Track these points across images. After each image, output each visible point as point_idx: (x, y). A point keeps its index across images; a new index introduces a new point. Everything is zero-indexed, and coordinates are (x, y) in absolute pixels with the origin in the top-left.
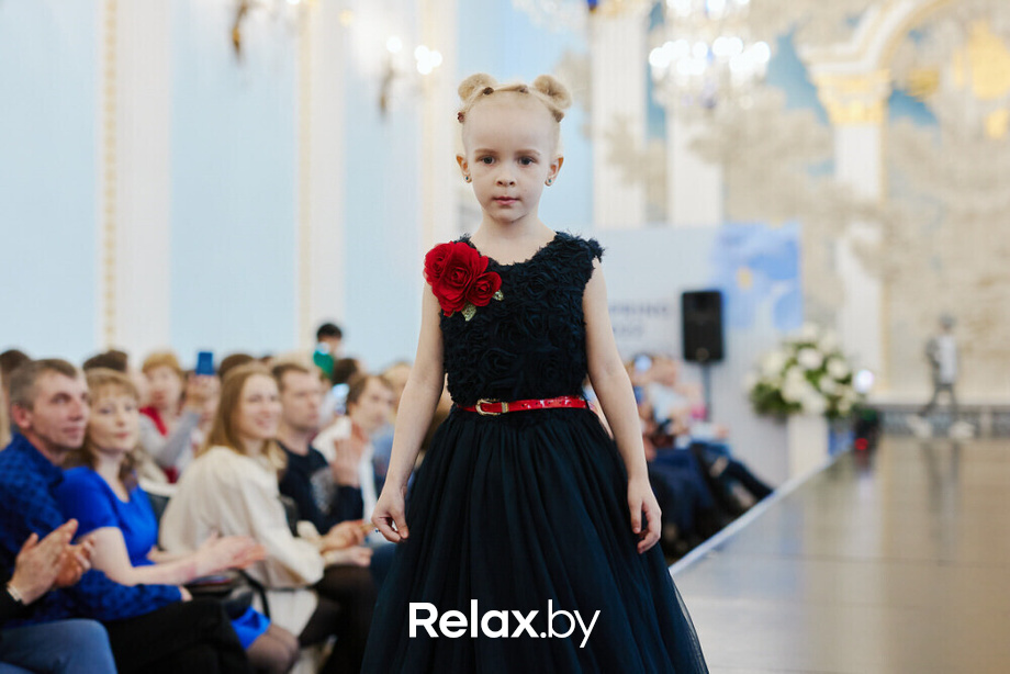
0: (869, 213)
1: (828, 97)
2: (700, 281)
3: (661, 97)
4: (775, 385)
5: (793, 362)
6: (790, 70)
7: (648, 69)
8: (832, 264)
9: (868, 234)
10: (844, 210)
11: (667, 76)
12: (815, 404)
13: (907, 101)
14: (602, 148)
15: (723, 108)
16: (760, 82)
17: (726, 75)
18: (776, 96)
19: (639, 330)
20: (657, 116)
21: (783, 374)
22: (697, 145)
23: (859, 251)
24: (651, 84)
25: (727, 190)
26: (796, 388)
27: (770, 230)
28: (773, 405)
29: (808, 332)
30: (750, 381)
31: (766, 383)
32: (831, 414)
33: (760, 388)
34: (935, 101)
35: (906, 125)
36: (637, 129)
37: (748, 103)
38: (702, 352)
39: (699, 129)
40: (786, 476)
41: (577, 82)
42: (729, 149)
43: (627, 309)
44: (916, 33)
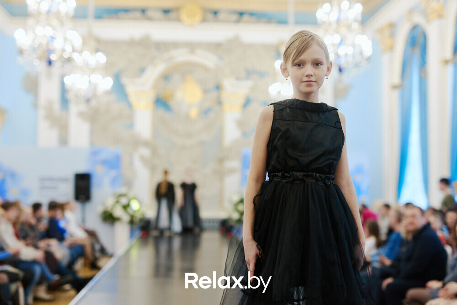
0: (146, 144)
1: (132, 98)
2: (82, 169)
3: (70, 96)
4: (110, 211)
5: (117, 202)
6: (119, 89)
7: (63, 84)
9: (145, 152)
10: (137, 143)
12: (126, 218)
13: (162, 102)
14: (41, 113)
15: (94, 103)
16: (108, 93)
17: (95, 90)
18: (113, 98)
19: (56, 188)
20: (65, 101)
21: (114, 206)
22: (81, 114)
23: (142, 159)
24: (64, 90)
25: (92, 133)
26: (118, 212)
27: (110, 150)
28: (109, 218)
29: (123, 190)
30: (100, 209)
32: (132, 222)
33: (105, 212)
34: (172, 103)
35: (161, 111)
36: (57, 106)
37: (103, 100)
38: (82, 197)
39: (83, 107)
41: (32, 85)
42: (93, 116)
43: (51, 179)
44: (166, 77)
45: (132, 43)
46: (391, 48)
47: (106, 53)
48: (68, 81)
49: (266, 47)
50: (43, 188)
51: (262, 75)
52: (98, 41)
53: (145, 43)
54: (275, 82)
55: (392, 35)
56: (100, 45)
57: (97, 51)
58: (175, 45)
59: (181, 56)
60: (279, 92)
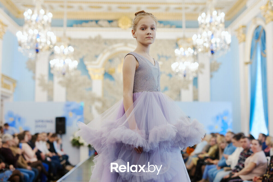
0: (99, 100)
1: (91, 73)
2: (60, 115)
3: (52, 72)
4: (77, 139)
6: (82, 66)
7: (49, 65)
8: (91, 111)
9: (99, 104)
10: (94, 99)
11: (54, 67)
12: (86, 144)
13: (108, 75)
14: (37, 82)
15: (67, 75)
16: (75, 69)
17: (68, 67)
18: (79, 72)
19: (45, 126)
20: (51, 76)
22: (60, 83)
23: (97, 108)
24: (50, 68)
25: (67, 93)
27: (77, 103)
28: (76, 144)
30: (71, 138)
31: (75, 139)
32: (90, 146)
33: (74, 140)
34: (114, 75)
35: (108, 80)
36: (46, 78)
37: (73, 74)
38: (60, 132)
39: (61, 79)
40: (79, 161)
41: (32, 66)
42: (68, 84)
43: (42, 121)
44: (110, 60)
45: (90, 40)
46: (244, 41)
47: (74, 46)
48: (52, 63)
49: (169, 41)
50: (37, 126)
51: (167, 58)
52: (70, 39)
53: (98, 40)
54: (175, 62)
55: (245, 33)
56: (71, 42)
57: (69, 45)
58: (116, 41)
59: (119, 48)
60: (177, 68)
